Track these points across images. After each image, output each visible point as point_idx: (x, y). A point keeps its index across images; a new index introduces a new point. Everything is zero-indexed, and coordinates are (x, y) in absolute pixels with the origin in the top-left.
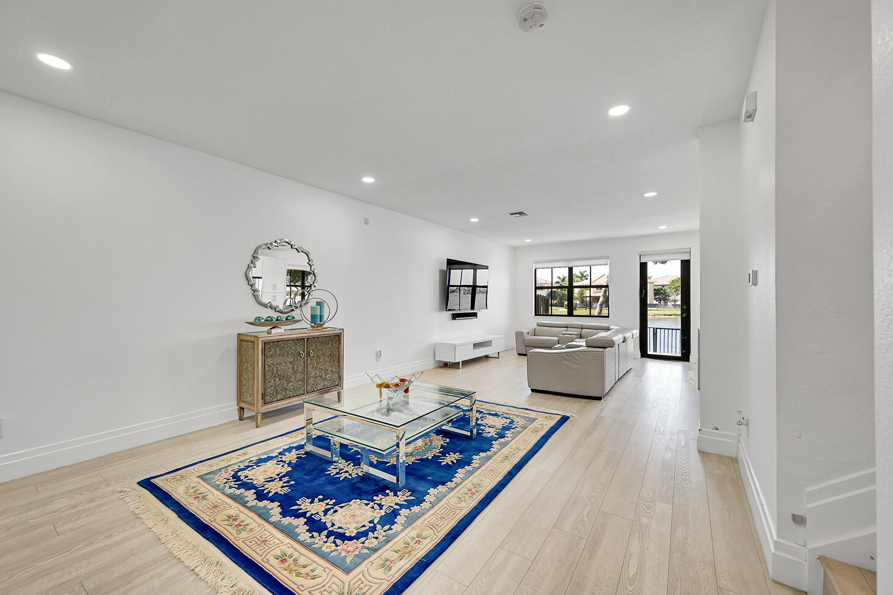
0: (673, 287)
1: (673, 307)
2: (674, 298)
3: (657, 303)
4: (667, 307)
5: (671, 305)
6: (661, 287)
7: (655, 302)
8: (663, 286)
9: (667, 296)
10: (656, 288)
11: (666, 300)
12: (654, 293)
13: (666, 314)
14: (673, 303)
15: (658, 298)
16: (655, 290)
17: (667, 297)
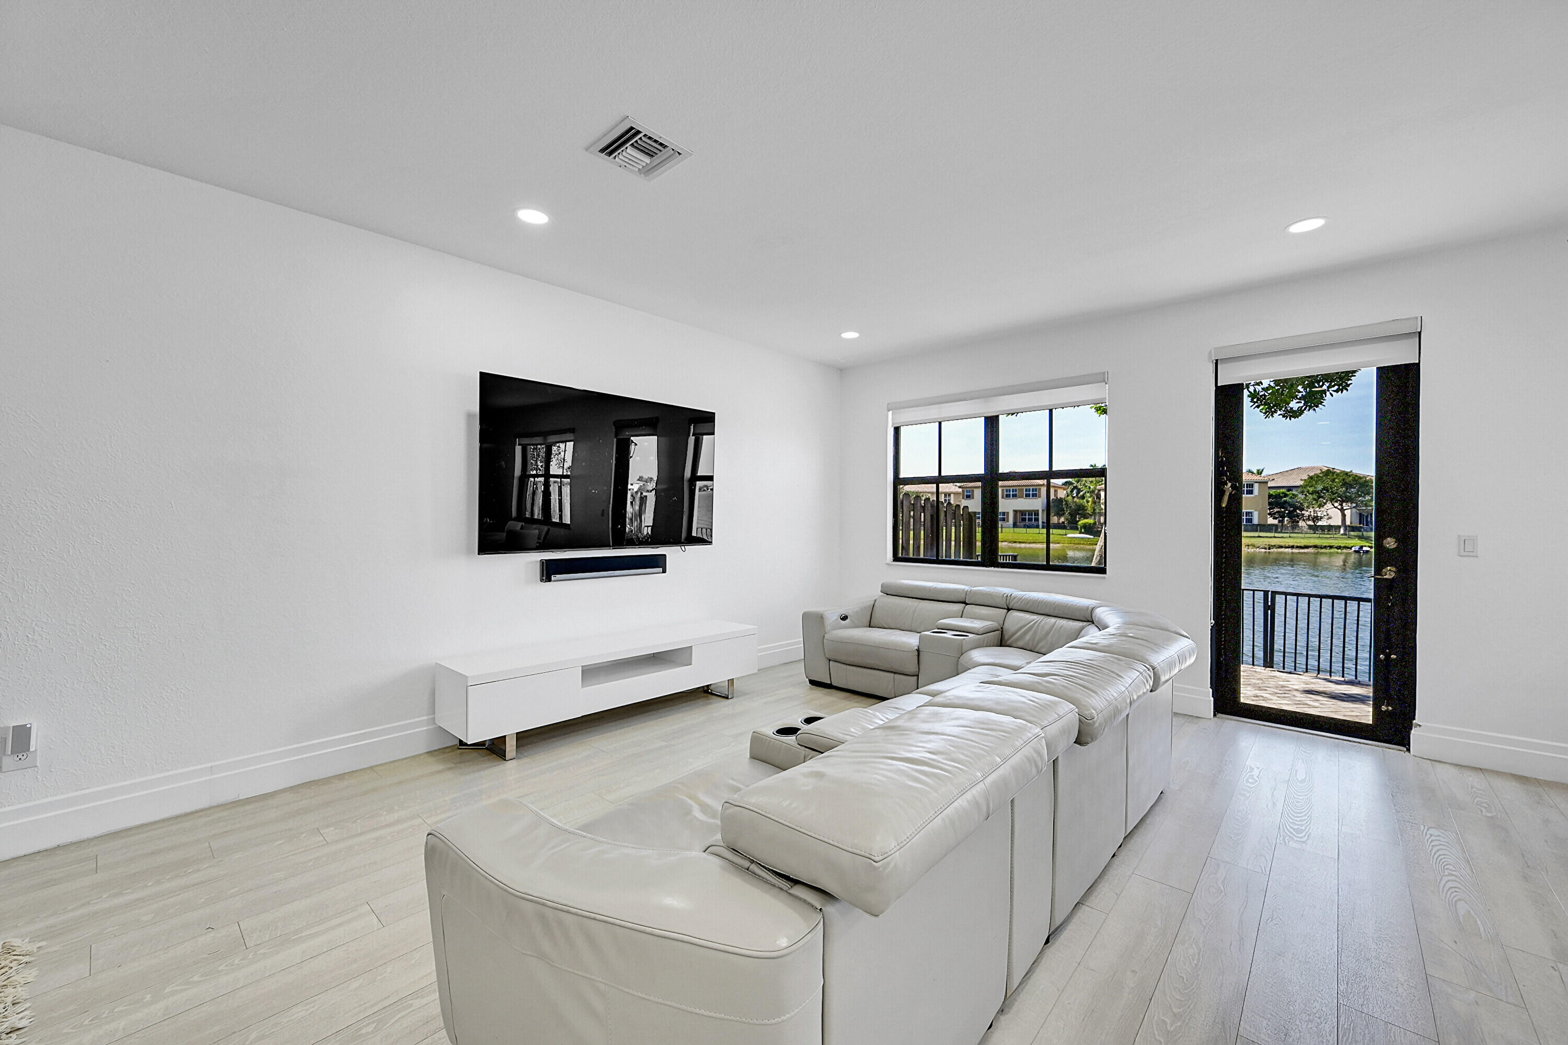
0: (1311, 489)
1: (1312, 532)
2: (1312, 514)
3: (1276, 522)
4: (1296, 531)
5: (1307, 527)
6: (1284, 490)
7: (1271, 521)
8: (1290, 489)
9: (1296, 508)
10: (1272, 492)
11: (1294, 518)
12: (1270, 504)
13: (1296, 544)
14: (1311, 523)
15: (1277, 512)
16: (1270, 496)
17: (1298, 511)
